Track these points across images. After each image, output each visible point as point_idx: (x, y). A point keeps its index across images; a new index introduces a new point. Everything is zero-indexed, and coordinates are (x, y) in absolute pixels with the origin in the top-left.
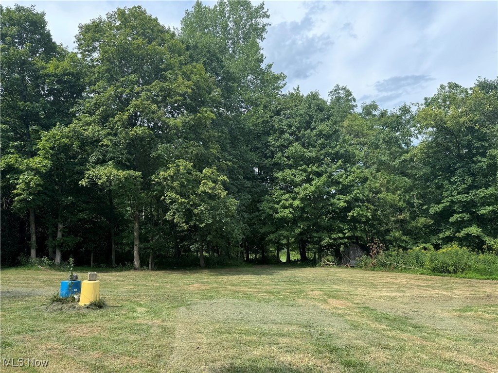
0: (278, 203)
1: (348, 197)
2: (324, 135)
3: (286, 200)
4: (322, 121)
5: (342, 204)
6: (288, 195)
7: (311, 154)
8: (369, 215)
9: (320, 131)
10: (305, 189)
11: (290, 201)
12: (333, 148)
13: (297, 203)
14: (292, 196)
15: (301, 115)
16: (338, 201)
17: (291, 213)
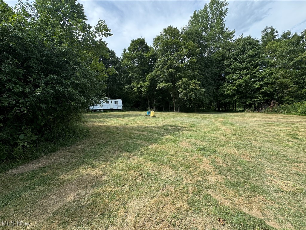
0: (226, 88)
1: (261, 83)
2: (251, 56)
3: (230, 87)
4: (251, 49)
5: (258, 86)
6: (231, 85)
7: (243, 66)
8: (272, 90)
9: (249, 55)
10: (239, 82)
11: (231, 87)
12: (255, 61)
13: (234, 88)
14: (233, 85)
15: (239, 49)
16: (256, 85)
17: (231, 92)
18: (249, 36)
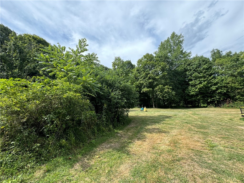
1: (216, 87)
5: (214, 89)
18: (202, 56)
